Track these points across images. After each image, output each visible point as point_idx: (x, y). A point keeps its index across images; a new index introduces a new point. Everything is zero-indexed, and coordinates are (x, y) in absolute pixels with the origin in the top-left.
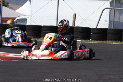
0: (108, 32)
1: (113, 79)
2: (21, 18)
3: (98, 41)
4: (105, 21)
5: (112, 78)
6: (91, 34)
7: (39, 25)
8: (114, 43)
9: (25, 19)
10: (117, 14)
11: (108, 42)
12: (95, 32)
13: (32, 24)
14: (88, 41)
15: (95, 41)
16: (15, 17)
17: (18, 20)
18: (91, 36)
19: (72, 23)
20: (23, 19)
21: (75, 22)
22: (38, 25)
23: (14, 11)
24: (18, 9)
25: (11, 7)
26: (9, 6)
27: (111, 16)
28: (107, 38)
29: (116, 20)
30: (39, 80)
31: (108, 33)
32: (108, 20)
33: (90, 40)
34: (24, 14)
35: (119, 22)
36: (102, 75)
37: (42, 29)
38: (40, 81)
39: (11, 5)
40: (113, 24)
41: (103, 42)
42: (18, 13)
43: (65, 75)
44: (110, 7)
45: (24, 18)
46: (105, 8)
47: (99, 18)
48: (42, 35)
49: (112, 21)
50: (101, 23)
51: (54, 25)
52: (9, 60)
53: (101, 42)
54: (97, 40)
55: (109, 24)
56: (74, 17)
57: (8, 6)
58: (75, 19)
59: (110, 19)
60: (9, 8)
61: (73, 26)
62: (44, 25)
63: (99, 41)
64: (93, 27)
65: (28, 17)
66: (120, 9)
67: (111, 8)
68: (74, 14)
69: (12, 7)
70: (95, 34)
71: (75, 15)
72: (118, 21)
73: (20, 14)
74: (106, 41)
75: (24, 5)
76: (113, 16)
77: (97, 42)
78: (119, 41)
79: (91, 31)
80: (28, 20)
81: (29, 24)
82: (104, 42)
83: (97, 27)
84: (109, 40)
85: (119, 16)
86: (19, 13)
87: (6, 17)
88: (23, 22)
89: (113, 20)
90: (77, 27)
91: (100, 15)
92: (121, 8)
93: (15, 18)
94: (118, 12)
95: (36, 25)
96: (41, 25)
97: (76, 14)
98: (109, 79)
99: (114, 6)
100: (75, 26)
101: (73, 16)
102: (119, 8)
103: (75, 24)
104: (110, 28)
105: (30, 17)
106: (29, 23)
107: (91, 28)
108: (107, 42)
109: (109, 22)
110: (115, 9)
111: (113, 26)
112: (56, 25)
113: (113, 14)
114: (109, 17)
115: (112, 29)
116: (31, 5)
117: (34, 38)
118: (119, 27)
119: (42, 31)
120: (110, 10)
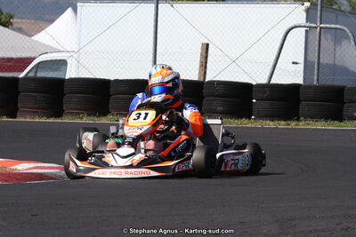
0: (302, 96)
1: (323, 231)
2: (49, 59)
3: (273, 121)
4: (293, 63)
5: (319, 228)
6: (254, 101)
7: (102, 77)
8: (321, 125)
9: (61, 60)
10: (327, 43)
11: (302, 125)
12: (265, 95)
13: (82, 76)
14: (244, 123)
15: (264, 122)
16: (33, 56)
17: (40, 66)
18: (255, 108)
19: (198, 72)
21: (206, 67)
22: (98, 77)
23: (28, 38)
24: (38, 31)
25: (19, 26)
26: (14, 26)
27: (309, 46)
28: (300, 112)
29: (325, 60)
31: (301, 99)
32: (301, 60)
33: (250, 118)
34: (59, 48)
35: (335, 65)
36: (289, 220)
37: (112, 90)
39: (19, 21)
40: (316, 72)
41: (289, 125)
42: (40, 44)
44: (307, 22)
45: (58, 58)
46: (292, 25)
47: (275, 54)
48: (110, 106)
49: (314, 62)
50: (281, 69)
51: (146, 79)
52: (17, 179)
53: (282, 124)
54: (272, 117)
55: (305, 72)
56: (204, 54)
57: (11, 24)
58: (206, 57)
59: (308, 58)
60: (14, 30)
61: (202, 79)
62: (116, 78)
63: (276, 122)
64: (260, 82)
65: (68, 54)
66: (336, 29)
67: (308, 24)
68: (203, 44)
69: (23, 27)
70: (266, 100)
71: (206, 47)
72: (331, 62)
74: (298, 120)
75: (57, 21)
76: (317, 49)
77: (271, 123)
78: (334, 120)
79: (254, 94)
80: (69, 65)
81: (73, 76)
82: (293, 124)
83: (270, 81)
84: (306, 118)
85: (332, 49)
86: (45, 45)
87: (6, 56)
88: (56, 70)
89: (316, 60)
90: (212, 82)
91: (278, 45)
92: (338, 26)
93: (32, 59)
94: (328, 36)
95: (93, 77)
96: (107, 78)
97: (208, 45)
98: (311, 232)
99: (318, 20)
100: (208, 79)
101: (200, 51)
102: (333, 26)
103: (205, 73)
104: (308, 83)
105: (75, 56)
106: (73, 71)
107: (254, 83)
108: (301, 123)
109: (305, 66)
110: (321, 28)
111: (315, 78)
113: (317, 43)
114: (303, 52)
115: (315, 86)
116: (78, 19)
117: (89, 115)
118: (333, 80)
119: (111, 96)
120: (306, 31)
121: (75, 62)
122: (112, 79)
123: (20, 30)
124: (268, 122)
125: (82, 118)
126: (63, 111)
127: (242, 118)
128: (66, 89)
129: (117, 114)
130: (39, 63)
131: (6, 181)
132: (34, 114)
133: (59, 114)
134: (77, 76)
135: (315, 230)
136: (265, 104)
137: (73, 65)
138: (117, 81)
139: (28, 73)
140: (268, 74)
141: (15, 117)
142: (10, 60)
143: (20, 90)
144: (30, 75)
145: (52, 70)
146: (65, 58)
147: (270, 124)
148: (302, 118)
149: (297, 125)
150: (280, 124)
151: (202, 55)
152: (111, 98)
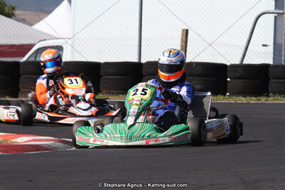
0: (271, 75)
2: (47, 45)
3: (245, 97)
4: (263, 45)
6: (228, 79)
7: (94, 61)
9: (57, 47)
11: (271, 100)
12: (238, 74)
13: (76, 60)
14: (221, 99)
15: (237, 98)
16: (32, 42)
18: (229, 86)
20: (53, 46)
21: (186, 51)
22: (90, 60)
23: (27, 27)
25: (20, 17)
27: (278, 33)
28: (270, 89)
31: (270, 77)
32: (271, 42)
33: (225, 95)
34: (55, 35)
37: (102, 71)
39: (23, 12)
40: (283, 53)
41: (259, 100)
42: (38, 31)
44: (276, 9)
45: (55, 45)
46: (262, 11)
47: (247, 37)
48: (101, 86)
49: (282, 44)
50: (252, 51)
51: (133, 61)
52: (17, 151)
53: (253, 100)
54: (244, 94)
55: (274, 54)
57: (14, 15)
58: (186, 42)
59: (277, 41)
60: (18, 20)
62: (106, 61)
63: (248, 98)
64: (233, 63)
65: (63, 41)
67: (277, 11)
68: (183, 30)
70: (239, 79)
71: (186, 32)
73: (45, 34)
74: (268, 96)
75: (53, 12)
76: (284, 32)
77: (244, 99)
79: (228, 74)
80: (64, 50)
81: (68, 60)
82: (263, 100)
83: (242, 61)
84: (274, 94)
86: (42, 32)
87: (9, 43)
90: (191, 64)
91: (250, 30)
93: (31, 46)
95: (85, 61)
96: (98, 61)
97: (187, 30)
100: (188, 60)
101: (181, 36)
104: (277, 63)
105: (70, 42)
106: (68, 56)
107: (228, 64)
109: (274, 49)
111: (283, 58)
112: (136, 61)
114: (272, 35)
115: (283, 66)
116: (72, 10)
119: (101, 77)
120: (275, 17)
121: (69, 46)
122: (102, 60)
123: (23, 21)
124: (241, 98)
127: (217, 94)
129: (106, 93)
130: (38, 49)
131: (7, 152)
134: (72, 60)
136: (239, 82)
137: (69, 50)
138: (107, 64)
139: (29, 58)
140: (241, 56)
141: (17, 97)
142: (12, 46)
143: (21, 73)
144: (30, 59)
146: (61, 45)
147: (242, 100)
148: (271, 94)
149: (267, 100)
150: (251, 100)
151: (182, 39)
152: (102, 79)
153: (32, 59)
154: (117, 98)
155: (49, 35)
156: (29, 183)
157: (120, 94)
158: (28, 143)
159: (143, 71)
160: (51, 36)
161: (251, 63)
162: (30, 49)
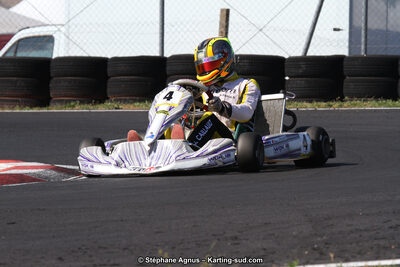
0: (346, 70)
1: (366, 230)
2: (31, 35)
3: (311, 102)
4: (335, 30)
5: (361, 228)
6: (287, 78)
7: (98, 55)
8: (371, 106)
9: (45, 37)
10: (377, 4)
11: (347, 106)
12: (300, 71)
13: (73, 55)
15: (300, 104)
16: (10, 31)
17: (21, 43)
18: (287, 86)
20: (39, 37)
22: (92, 55)
24: (15, 3)
27: (355, 11)
28: (345, 91)
29: (373, 24)
30: (100, 247)
31: (345, 73)
35: (387, 30)
36: (326, 219)
37: (110, 70)
38: (105, 248)
40: (363, 40)
41: (331, 106)
42: (19, 16)
43: (194, 226)
45: (42, 34)
48: (109, 90)
49: (360, 27)
53: (322, 106)
54: (309, 98)
55: (350, 41)
56: (224, 22)
58: (227, 27)
59: (354, 23)
62: (115, 55)
63: (315, 103)
65: (54, 28)
68: (222, 10)
70: (302, 76)
71: (226, 14)
72: (382, 27)
73: (28, 19)
74: (342, 100)
76: (363, 10)
77: (309, 105)
78: (386, 97)
79: (286, 70)
80: (56, 42)
81: (62, 55)
82: (336, 106)
83: (306, 53)
84: (352, 97)
85: (384, 10)
86: (24, 17)
88: (41, 48)
89: (363, 25)
93: (9, 36)
95: (85, 55)
96: (103, 56)
97: (228, 11)
98: (352, 232)
101: (219, 18)
104: (355, 54)
105: (63, 29)
106: (61, 49)
107: (286, 57)
108: (345, 104)
109: (350, 33)
111: (363, 47)
112: (158, 54)
115: (362, 57)
117: (82, 102)
118: (386, 49)
119: (109, 78)
121: (63, 36)
122: (109, 57)
124: (305, 103)
125: (74, 106)
126: (51, 98)
128: (53, 72)
129: (116, 100)
130: (19, 41)
132: (13, 103)
133: (45, 103)
134: (67, 55)
135: (357, 230)
136: (301, 82)
137: (62, 41)
138: (116, 59)
139: (6, 53)
140: (304, 45)
144: (8, 55)
145: (35, 49)
146: (51, 33)
147: (307, 106)
148: (346, 98)
149: (341, 106)
150: (319, 107)
151: (221, 23)
152: (109, 80)
153: (10, 55)
154: (132, 106)
155: (33, 20)
156: (11, 226)
157: (135, 101)
158: (8, 172)
159: (168, 68)
160: (37, 22)
161: (318, 54)
162: (8, 41)
